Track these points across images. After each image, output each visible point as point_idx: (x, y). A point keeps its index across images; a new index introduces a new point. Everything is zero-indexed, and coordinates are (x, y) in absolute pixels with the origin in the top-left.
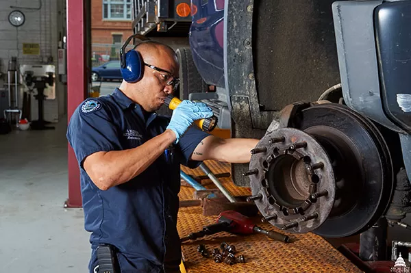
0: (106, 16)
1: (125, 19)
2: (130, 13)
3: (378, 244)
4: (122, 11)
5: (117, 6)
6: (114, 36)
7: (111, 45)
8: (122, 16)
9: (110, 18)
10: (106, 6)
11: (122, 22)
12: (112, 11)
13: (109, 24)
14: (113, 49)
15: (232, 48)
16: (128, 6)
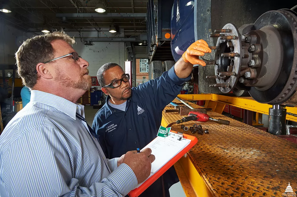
0: (141, 71)
1: (147, 72)
2: (148, 70)
3: (281, 126)
4: (146, 70)
5: (144, 68)
6: (143, 77)
7: (142, 80)
8: (146, 71)
9: (142, 72)
10: (141, 68)
11: (145, 73)
12: (142, 70)
13: (142, 74)
14: (143, 81)
15: (199, 13)
16: (147, 68)
